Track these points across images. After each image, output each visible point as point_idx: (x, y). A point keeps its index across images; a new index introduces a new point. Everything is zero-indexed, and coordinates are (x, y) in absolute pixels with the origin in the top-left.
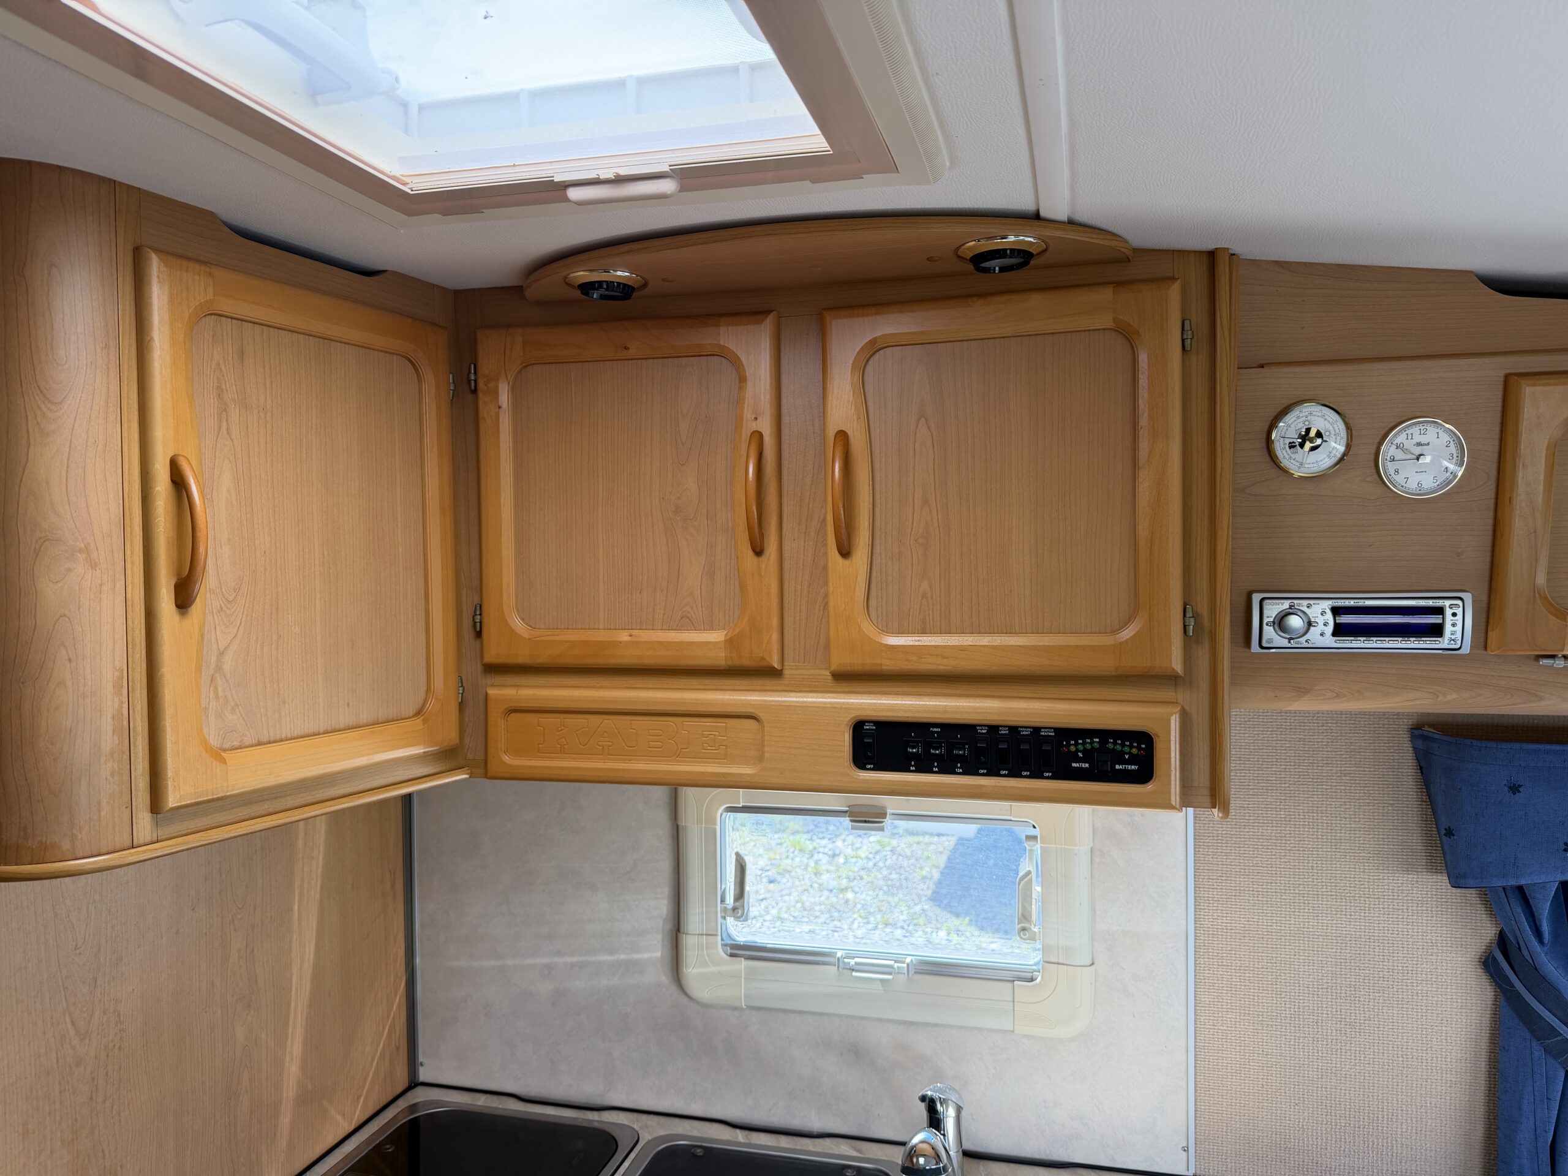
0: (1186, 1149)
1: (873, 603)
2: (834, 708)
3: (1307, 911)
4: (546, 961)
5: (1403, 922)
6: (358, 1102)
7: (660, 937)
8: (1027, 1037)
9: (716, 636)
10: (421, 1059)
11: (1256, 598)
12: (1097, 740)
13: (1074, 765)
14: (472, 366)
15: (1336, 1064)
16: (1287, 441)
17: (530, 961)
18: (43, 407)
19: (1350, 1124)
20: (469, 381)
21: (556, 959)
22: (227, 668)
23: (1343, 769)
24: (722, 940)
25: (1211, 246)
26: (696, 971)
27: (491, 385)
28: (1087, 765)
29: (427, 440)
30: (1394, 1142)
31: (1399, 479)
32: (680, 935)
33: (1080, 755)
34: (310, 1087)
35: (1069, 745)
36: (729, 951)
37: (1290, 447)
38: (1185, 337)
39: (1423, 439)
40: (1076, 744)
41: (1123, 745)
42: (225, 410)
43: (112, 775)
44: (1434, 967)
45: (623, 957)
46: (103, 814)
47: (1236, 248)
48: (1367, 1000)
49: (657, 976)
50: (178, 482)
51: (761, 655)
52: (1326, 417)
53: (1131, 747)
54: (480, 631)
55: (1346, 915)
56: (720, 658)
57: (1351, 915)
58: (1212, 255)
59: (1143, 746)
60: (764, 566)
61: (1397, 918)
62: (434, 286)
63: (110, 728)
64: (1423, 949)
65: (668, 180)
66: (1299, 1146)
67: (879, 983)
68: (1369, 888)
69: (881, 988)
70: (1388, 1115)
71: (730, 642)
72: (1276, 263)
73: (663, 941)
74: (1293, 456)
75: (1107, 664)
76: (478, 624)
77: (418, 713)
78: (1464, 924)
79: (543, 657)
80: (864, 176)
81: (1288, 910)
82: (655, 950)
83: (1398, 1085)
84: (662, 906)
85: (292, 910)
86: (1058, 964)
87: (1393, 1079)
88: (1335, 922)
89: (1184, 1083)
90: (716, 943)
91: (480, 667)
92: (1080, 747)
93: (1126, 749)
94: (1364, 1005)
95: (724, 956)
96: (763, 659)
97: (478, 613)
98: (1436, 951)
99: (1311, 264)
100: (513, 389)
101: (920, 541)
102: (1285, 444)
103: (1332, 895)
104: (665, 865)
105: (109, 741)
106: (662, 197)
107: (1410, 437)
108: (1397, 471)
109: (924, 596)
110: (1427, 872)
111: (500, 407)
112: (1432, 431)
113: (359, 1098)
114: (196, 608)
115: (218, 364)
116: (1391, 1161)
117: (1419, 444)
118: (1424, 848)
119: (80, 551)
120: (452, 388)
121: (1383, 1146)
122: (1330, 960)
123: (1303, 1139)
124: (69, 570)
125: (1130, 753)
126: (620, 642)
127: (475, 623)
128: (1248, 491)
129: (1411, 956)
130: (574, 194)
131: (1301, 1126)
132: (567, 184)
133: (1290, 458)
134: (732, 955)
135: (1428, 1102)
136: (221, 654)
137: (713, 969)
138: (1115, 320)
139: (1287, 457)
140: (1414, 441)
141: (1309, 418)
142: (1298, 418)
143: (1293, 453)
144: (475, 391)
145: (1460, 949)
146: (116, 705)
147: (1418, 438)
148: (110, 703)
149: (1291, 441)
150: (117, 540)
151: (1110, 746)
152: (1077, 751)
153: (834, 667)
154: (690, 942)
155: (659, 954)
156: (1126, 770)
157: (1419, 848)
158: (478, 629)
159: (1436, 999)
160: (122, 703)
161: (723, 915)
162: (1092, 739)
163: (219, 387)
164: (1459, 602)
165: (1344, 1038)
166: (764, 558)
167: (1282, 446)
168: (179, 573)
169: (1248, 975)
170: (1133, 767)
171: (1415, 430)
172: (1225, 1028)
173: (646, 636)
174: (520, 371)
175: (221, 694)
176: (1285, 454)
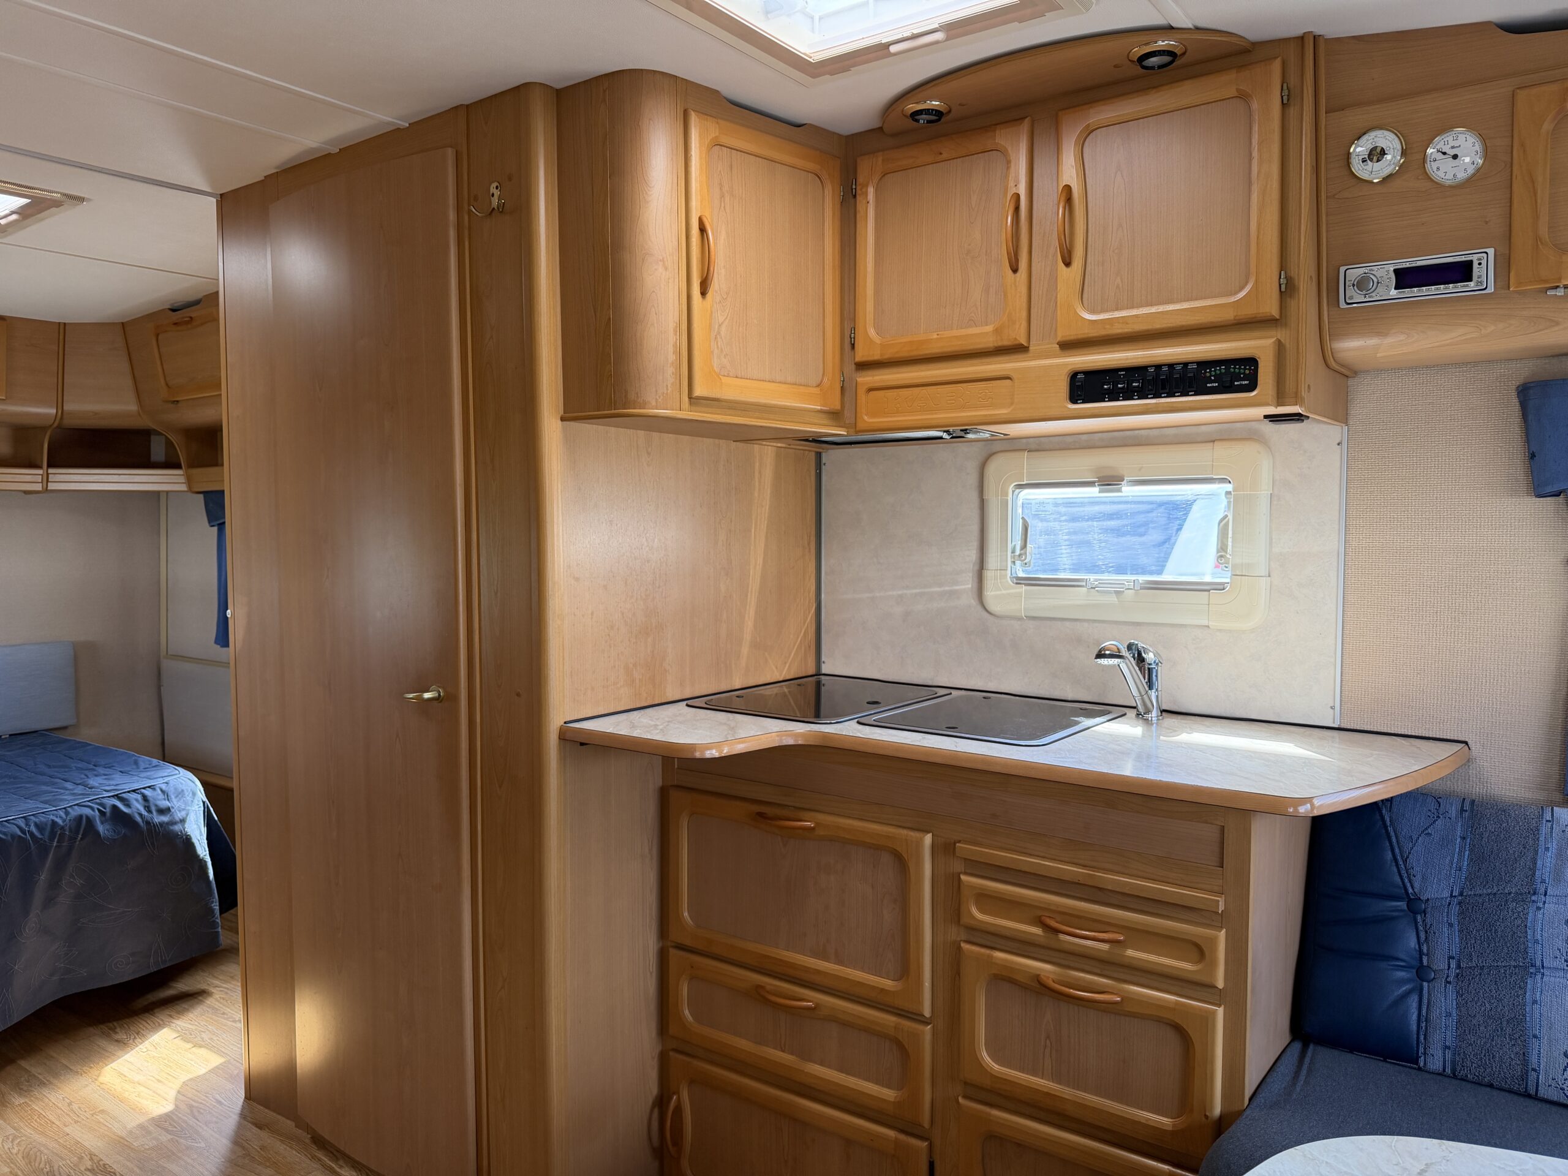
0: (1333, 708)
1: (1085, 296)
2: (1058, 365)
3: (1431, 530)
4: (900, 592)
5: (1507, 534)
6: (785, 666)
7: (971, 575)
8: (1220, 630)
9: (989, 328)
10: (823, 660)
11: (1342, 269)
12: (1224, 367)
13: (1208, 385)
14: (854, 180)
15: (1450, 643)
16: (1361, 158)
17: (890, 593)
18: (646, 189)
19: (1460, 687)
20: (852, 189)
21: (905, 591)
22: (722, 333)
23: (1463, 422)
24: (1011, 574)
25: (1299, 32)
26: (993, 593)
27: (864, 190)
28: (1217, 384)
29: (826, 224)
30: (1494, 700)
31: (1441, 174)
32: (983, 571)
33: (1213, 378)
34: (758, 640)
35: (1206, 372)
36: (1015, 581)
37: (1363, 162)
38: (1283, 94)
39: (1456, 144)
40: (1211, 371)
41: (1240, 368)
42: (723, 196)
43: (673, 374)
44: (1531, 567)
45: (947, 588)
46: (669, 392)
47: (1318, 31)
48: (1476, 595)
49: (970, 600)
50: (702, 230)
51: (1014, 337)
52: (1387, 137)
53: (1245, 369)
54: (854, 344)
55: (1461, 532)
56: (990, 342)
57: (1466, 532)
58: (1301, 39)
59: (1253, 368)
60: (1018, 279)
61: (1502, 532)
62: (834, 133)
63: (672, 351)
64: (1522, 554)
65: (939, 33)
66: (1419, 704)
67: (1114, 595)
68: (1481, 511)
69: (1116, 600)
70: (1490, 680)
71: (997, 331)
72: (1354, 37)
73: (972, 577)
74: (1365, 168)
75: (1229, 316)
76: (853, 339)
77: (818, 386)
78: (1556, 533)
79: (888, 354)
80: (1046, 14)
81: (1417, 530)
82: (967, 584)
83: (1499, 657)
84: (973, 555)
85: (751, 531)
86: (1242, 575)
87: (1495, 652)
88: (1453, 537)
89: (1333, 660)
90: (1006, 575)
91: (853, 366)
92: (1213, 373)
93: (1242, 371)
94: (1473, 598)
95: (1011, 583)
96: (1016, 339)
97: (853, 332)
98: (1532, 555)
99: (1378, 35)
100: (876, 190)
101: (1116, 251)
102: (1359, 160)
103: (1451, 518)
104: (975, 528)
105: (672, 357)
106: (937, 42)
107: (1446, 143)
108: (1438, 169)
109: (1118, 287)
110: (1528, 496)
111: (868, 202)
112: (1462, 137)
113: (786, 663)
114: (709, 295)
115: (720, 172)
116: (1492, 714)
117: (1453, 147)
118: (1525, 478)
119: (660, 261)
120: (842, 194)
121: (1485, 703)
122: (1448, 566)
123: (1423, 700)
124: (656, 269)
125: (1244, 373)
126: (932, 339)
127: (851, 338)
128: (1336, 197)
129: (1512, 560)
130: (893, 49)
131: (1421, 690)
132: (890, 43)
133: (1363, 169)
134: (1017, 583)
135: (1523, 669)
136: (720, 325)
137: (1004, 592)
138: (1238, 90)
139: (1361, 169)
140: (1449, 146)
141: (1375, 139)
142: (1368, 140)
143: (1364, 165)
144: (855, 196)
145: (1552, 552)
146: (675, 340)
147: (1452, 143)
148: (672, 338)
149: (1363, 157)
150: (676, 258)
151: (1232, 370)
152: (1211, 376)
153: (1059, 339)
154: (989, 575)
155: (970, 586)
156: (1241, 385)
157: (1522, 478)
158: (853, 342)
159: (1531, 591)
160: (676, 339)
161: (1013, 560)
162: (1220, 367)
163: (720, 184)
164: (1485, 255)
165: (1457, 624)
166: (1018, 274)
167: (1357, 161)
168: (702, 277)
169: (1384, 580)
170: (1246, 382)
171: (1450, 139)
172: (1366, 620)
173: (947, 334)
174: (881, 179)
175: (719, 346)
176: (1360, 167)
